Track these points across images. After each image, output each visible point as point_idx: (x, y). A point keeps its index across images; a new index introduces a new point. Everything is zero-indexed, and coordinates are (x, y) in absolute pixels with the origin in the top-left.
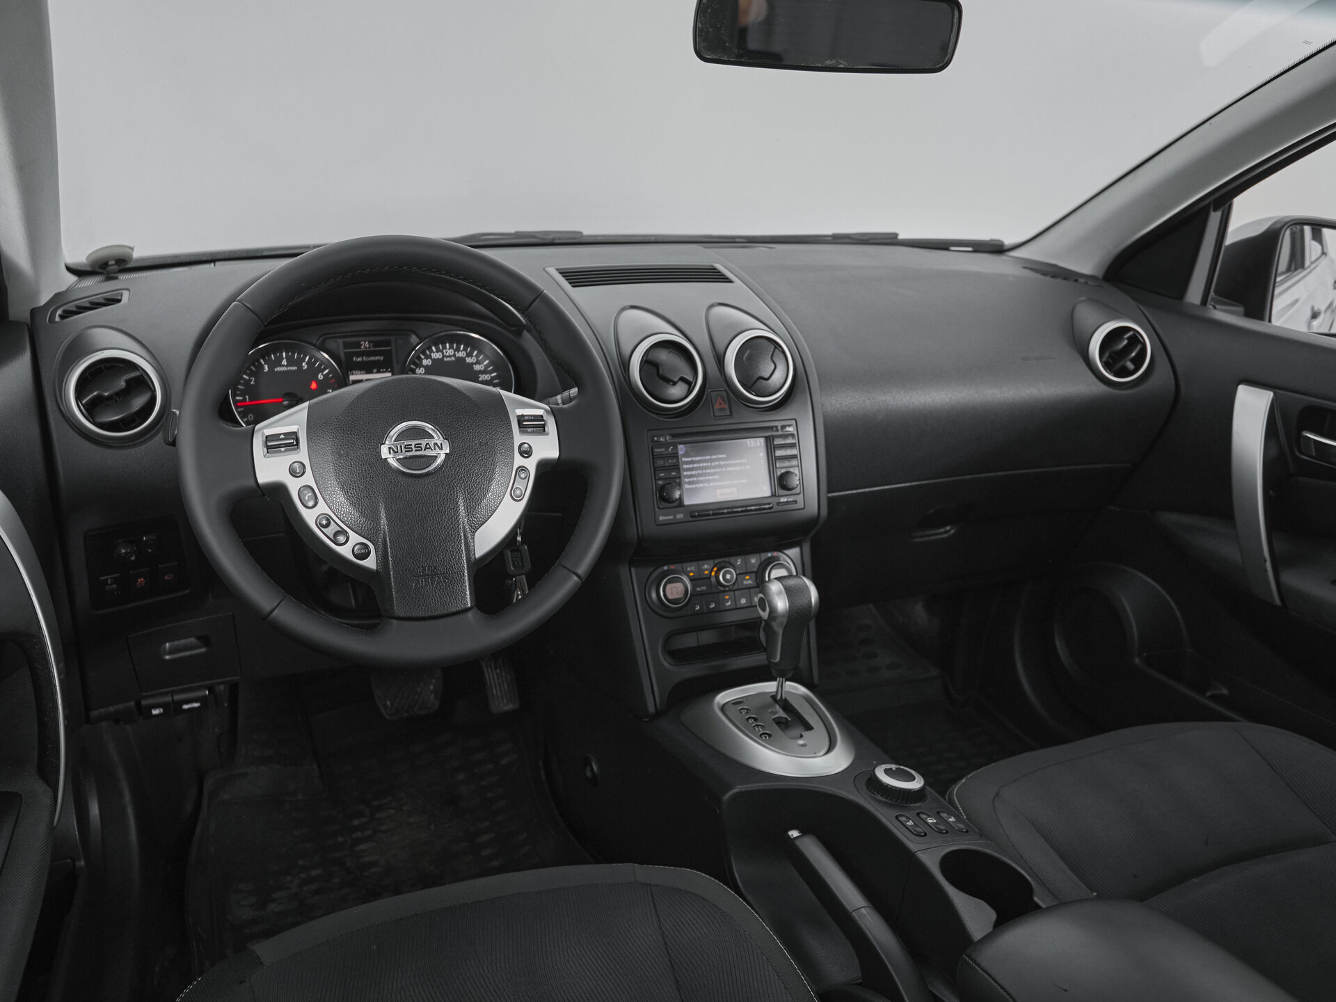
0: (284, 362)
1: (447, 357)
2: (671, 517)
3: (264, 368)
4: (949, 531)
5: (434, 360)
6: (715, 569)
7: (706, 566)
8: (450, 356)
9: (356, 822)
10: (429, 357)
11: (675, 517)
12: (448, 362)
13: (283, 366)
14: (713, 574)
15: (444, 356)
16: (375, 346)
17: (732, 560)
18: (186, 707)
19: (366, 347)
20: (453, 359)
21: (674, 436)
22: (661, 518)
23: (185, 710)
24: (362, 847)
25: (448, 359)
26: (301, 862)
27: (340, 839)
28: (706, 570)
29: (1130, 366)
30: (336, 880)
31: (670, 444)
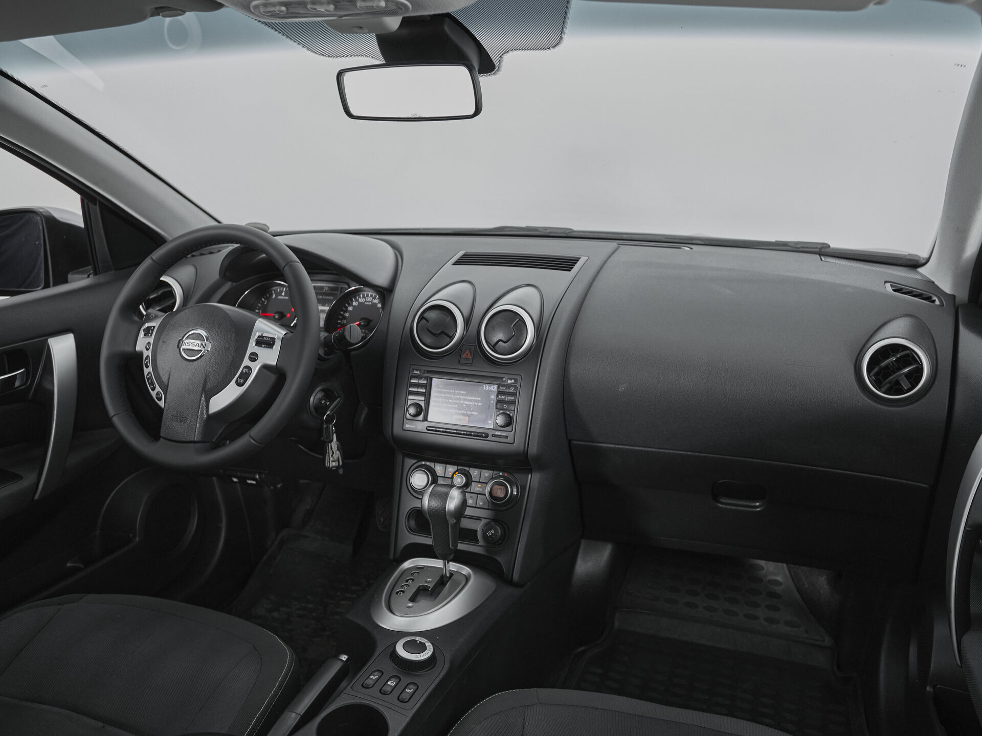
0: (283, 294)
1: (367, 302)
2: (414, 427)
3: (273, 296)
4: (757, 507)
5: (359, 303)
6: (456, 473)
7: (451, 469)
8: (369, 302)
9: (354, 588)
10: (357, 300)
11: (416, 427)
12: (367, 305)
13: (282, 296)
14: (454, 476)
15: (366, 301)
16: (331, 290)
17: (471, 470)
18: (249, 482)
19: (326, 290)
20: (370, 303)
21: (432, 372)
22: (407, 426)
23: (248, 483)
24: (343, 602)
25: (368, 303)
26: (309, 597)
27: (339, 594)
29: (905, 384)
30: (314, 614)
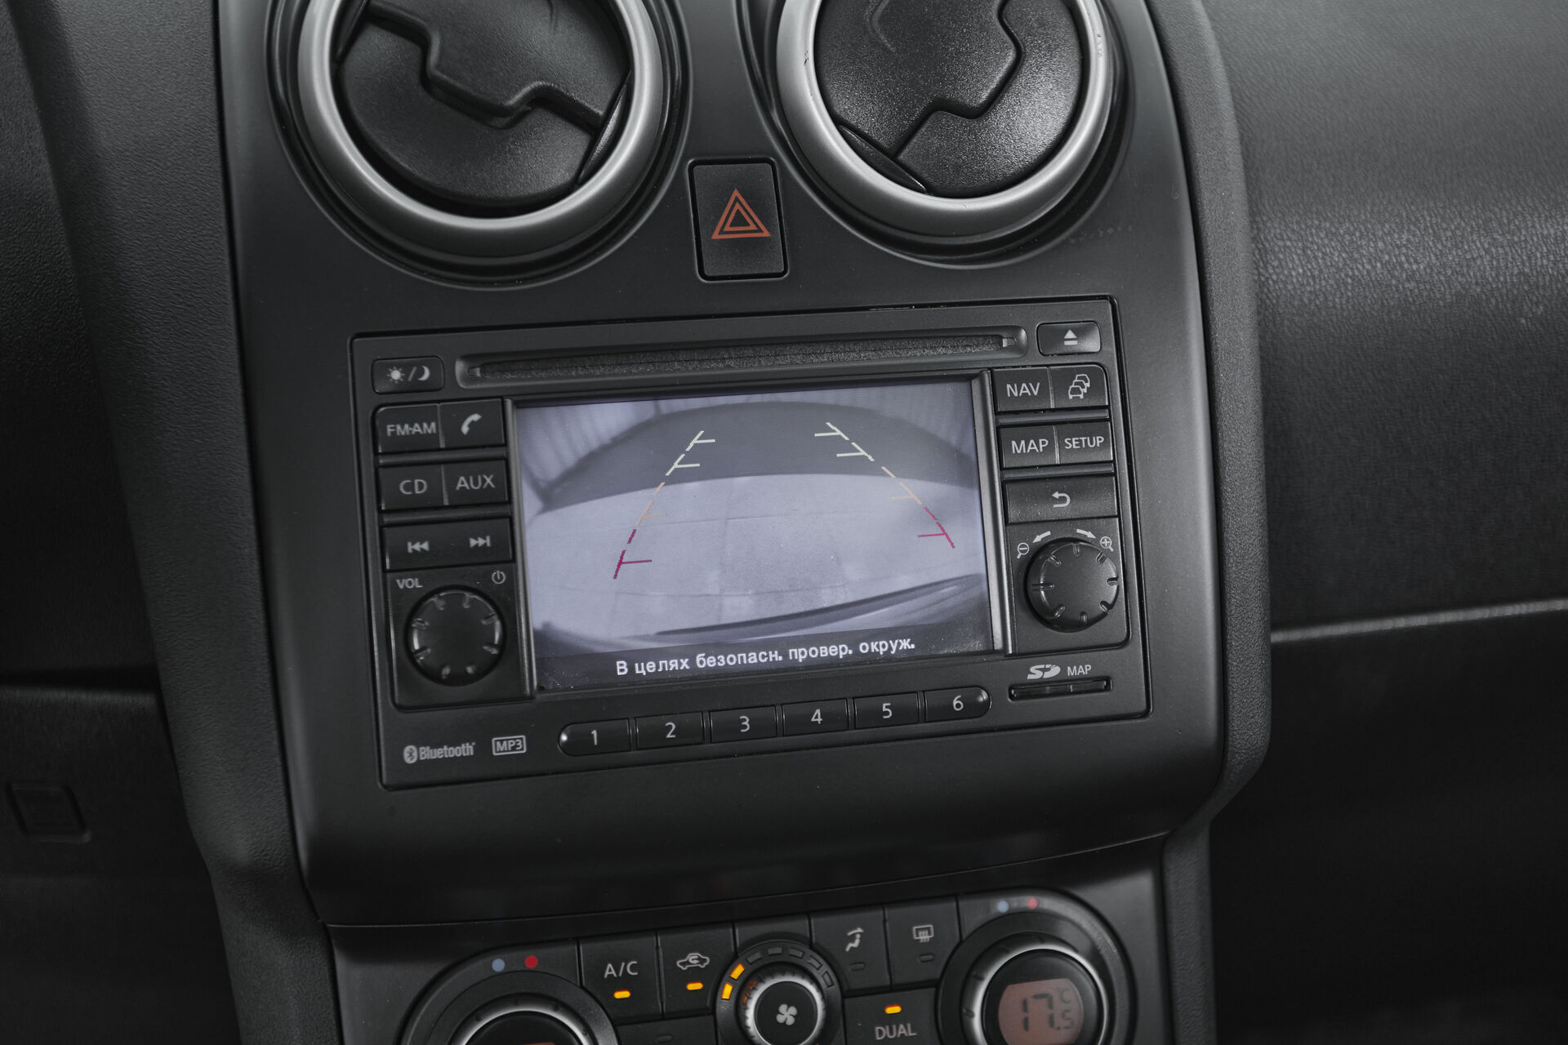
2: (467, 749)
6: (738, 971)
7: (693, 958)
11: (483, 748)
14: (727, 990)
17: (821, 927)
21: (489, 362)
28: (694, 974)
31: (472, 401)
